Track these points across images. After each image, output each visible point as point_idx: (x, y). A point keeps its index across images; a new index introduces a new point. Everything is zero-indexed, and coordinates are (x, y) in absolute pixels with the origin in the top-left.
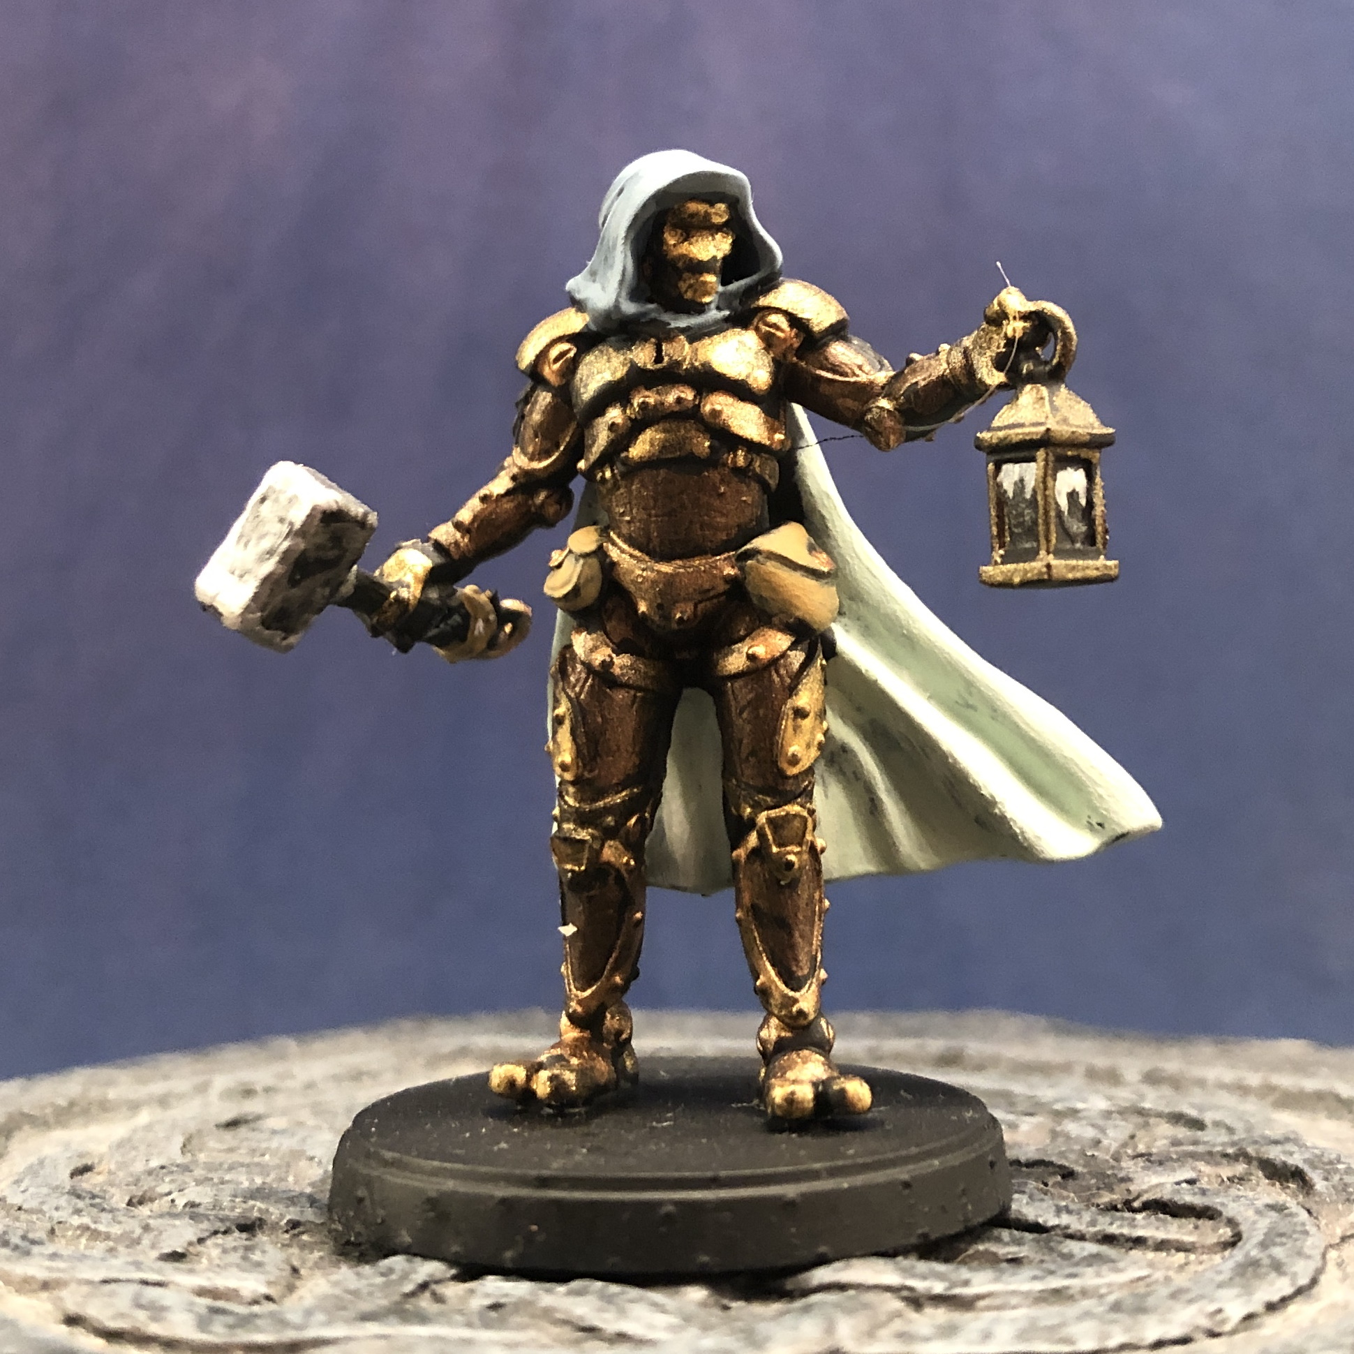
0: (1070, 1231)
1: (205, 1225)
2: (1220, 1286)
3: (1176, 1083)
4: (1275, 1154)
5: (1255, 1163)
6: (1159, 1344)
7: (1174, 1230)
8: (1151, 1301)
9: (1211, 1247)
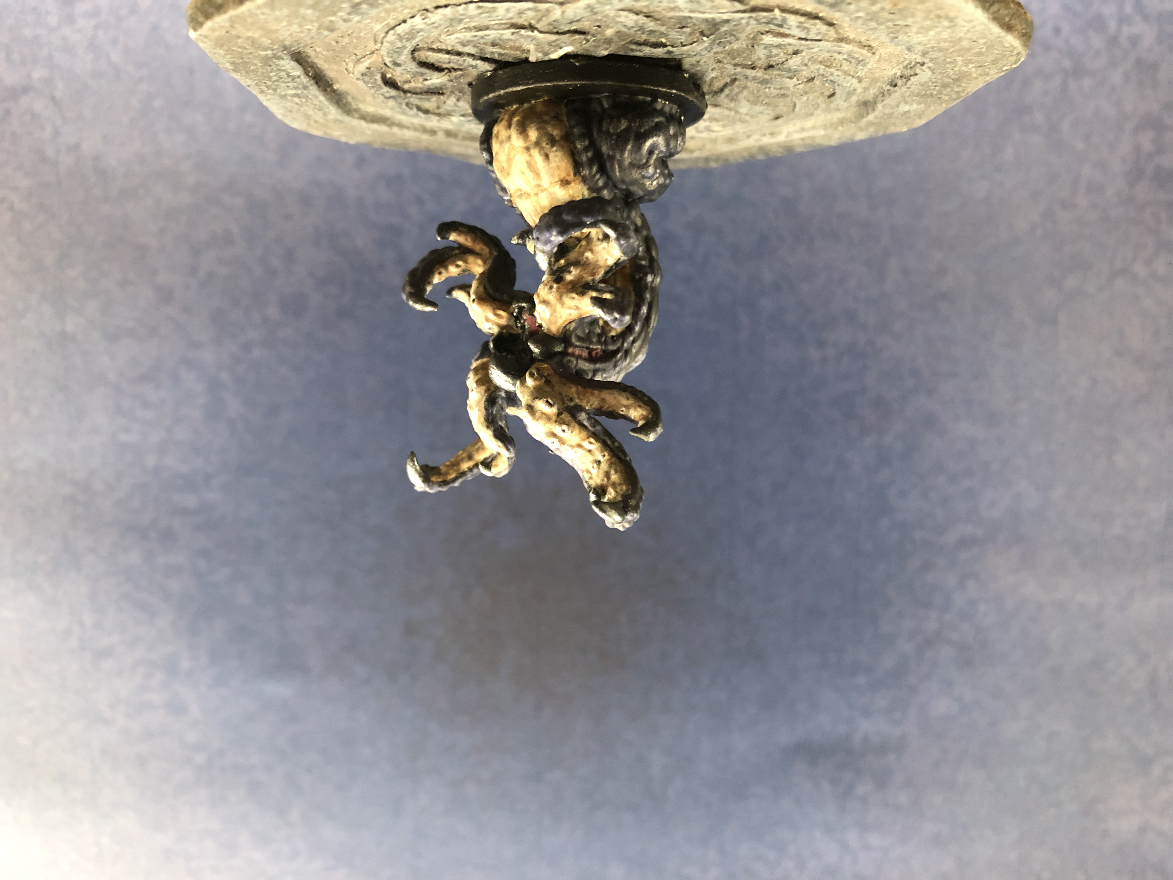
0: (473, 58)
1: (785, 66)
2: (421, 30)
3: (424, 129)
4: (393, 92)
5: (401, 89)
6: (446, 6)
7: (433, 57)
8: (447, 24)
9: (423, 48)
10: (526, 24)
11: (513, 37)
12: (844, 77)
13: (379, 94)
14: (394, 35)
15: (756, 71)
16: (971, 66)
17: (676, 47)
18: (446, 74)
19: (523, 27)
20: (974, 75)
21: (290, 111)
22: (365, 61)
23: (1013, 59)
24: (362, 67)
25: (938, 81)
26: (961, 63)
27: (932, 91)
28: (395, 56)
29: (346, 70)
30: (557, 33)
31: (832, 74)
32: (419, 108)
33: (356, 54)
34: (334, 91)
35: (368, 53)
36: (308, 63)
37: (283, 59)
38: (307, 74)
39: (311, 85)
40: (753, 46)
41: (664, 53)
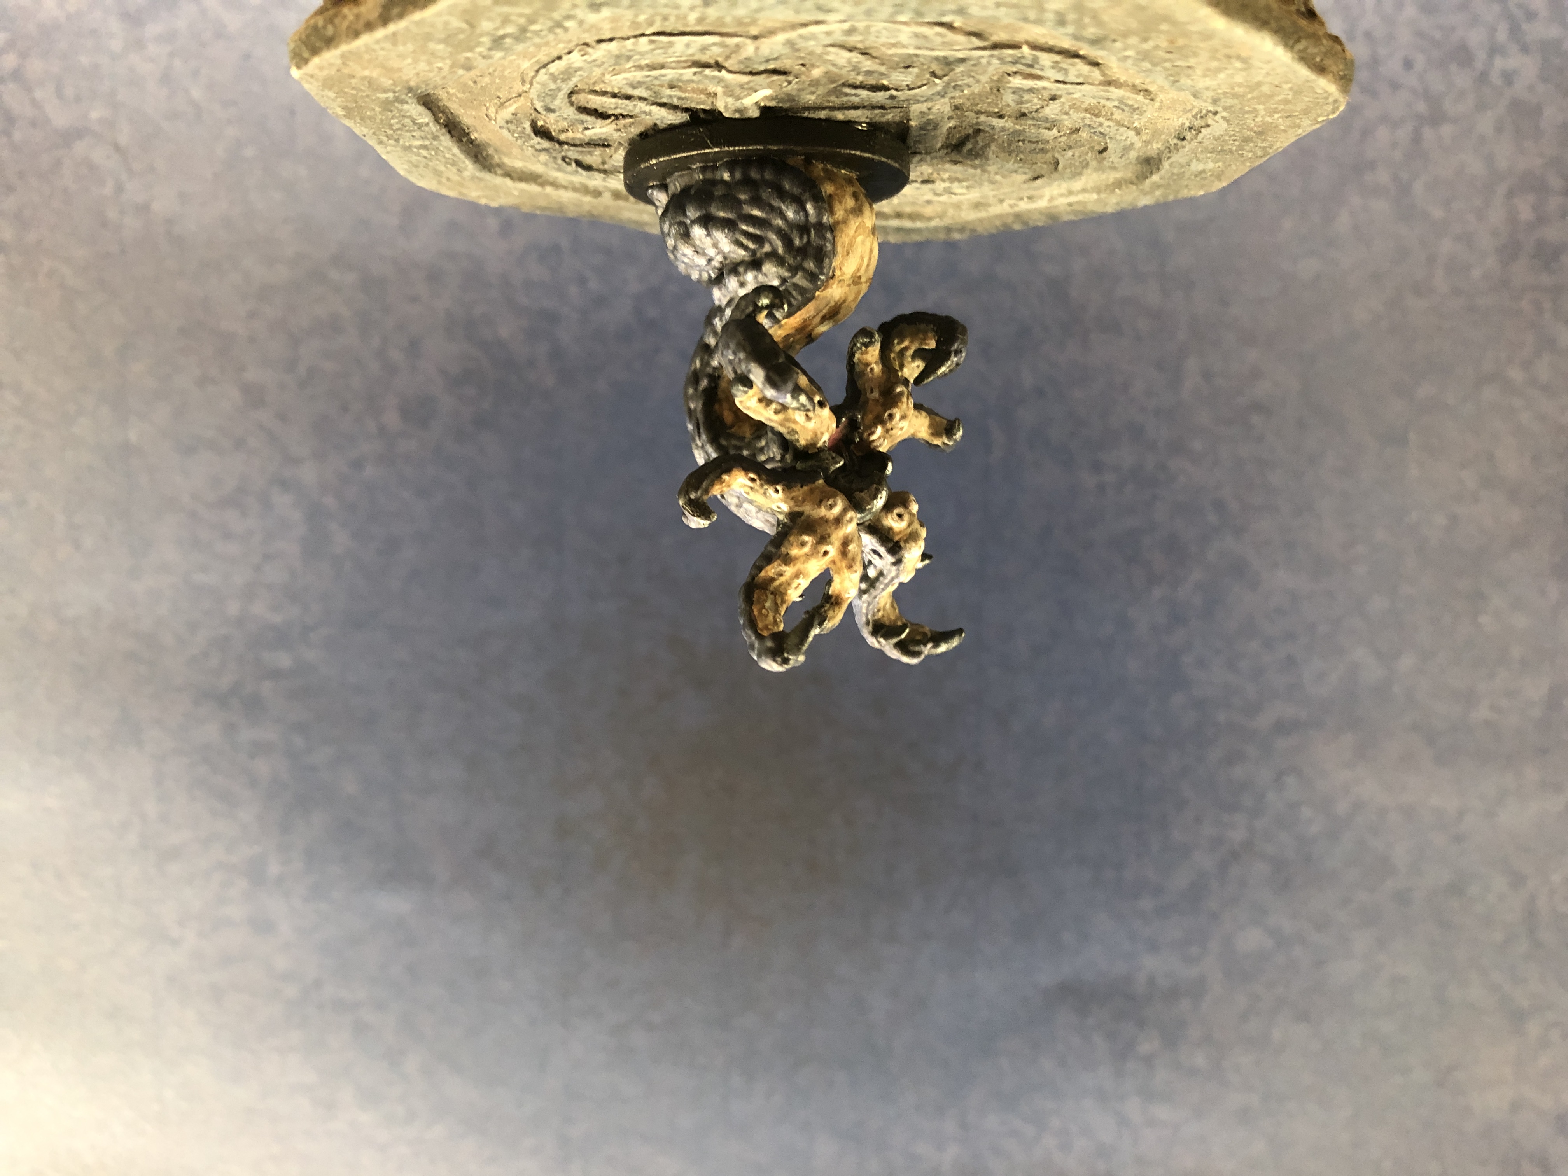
0: (646, 102)
1: (1040, 115)
2: (580, 69)
3: (585, 190)
4: (546, 144)
5: (555, 140)
6: (611, 40)
7: (596, 102)
8: (613, 61)
9: (583, 91)
10: (712, 61)
11: (695, 78)
12: (1116, 128)
13: (528, 146)
14: (546, 74)
15: (1004, 120)
16: (1276, 116)
17: (901, 90)
18: (612, 122)
19: (707, 66)
20: (1282, 128)
21: (416, 166)
22: (510, 105)
23: (1330, 108)
24: (506, 113)
25: (1237, 135)
26: (1263, 113)
27: (1230, 147)
28: (548, 100)
29: (487, 115)
30: (751, 73)
31: (1101, 125)
32: (579, 163)
33: (499, 97)
34: (471, 141)
35: (514, 96)
36: (439, 107)
37: (407, 103)
38: (437, 120)
39: (443, 135)
40: (998, 90)
41: (887, 99)
